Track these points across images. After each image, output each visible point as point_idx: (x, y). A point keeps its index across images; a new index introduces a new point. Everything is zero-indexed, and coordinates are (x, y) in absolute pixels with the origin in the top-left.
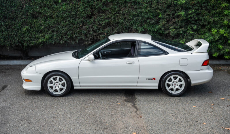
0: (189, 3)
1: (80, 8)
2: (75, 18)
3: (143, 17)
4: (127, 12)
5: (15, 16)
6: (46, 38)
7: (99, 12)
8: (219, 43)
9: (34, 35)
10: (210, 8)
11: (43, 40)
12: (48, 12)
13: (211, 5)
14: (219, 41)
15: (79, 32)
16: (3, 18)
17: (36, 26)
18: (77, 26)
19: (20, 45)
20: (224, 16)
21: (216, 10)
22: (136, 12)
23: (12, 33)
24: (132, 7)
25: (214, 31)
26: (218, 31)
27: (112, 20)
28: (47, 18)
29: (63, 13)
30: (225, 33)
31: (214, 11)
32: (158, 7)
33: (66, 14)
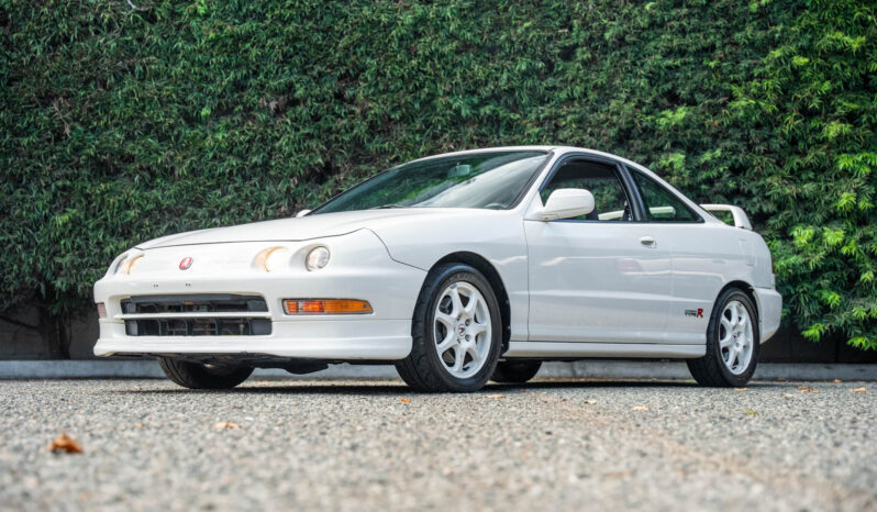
0: (702, 126)
1: (283, 141)
2: (262, 178)
5: (28, 169)
7: (355, 160)
8: (825, 282)
9: (98, 243)
10: (782, 147)
12: (157, 152)
13: (783, 134)
14: (826, 275)
17: (108, 208)
19: (39, 288)
20: (837, 179)
21: (804, 154)
23: (11, 237)
25: (802, 235)
26: (818, 238)
28: (151, 177)
29: (215, 157)
30: (844, 241)
31: (797, 160)
32: (583, 140)
33: (225, 164)
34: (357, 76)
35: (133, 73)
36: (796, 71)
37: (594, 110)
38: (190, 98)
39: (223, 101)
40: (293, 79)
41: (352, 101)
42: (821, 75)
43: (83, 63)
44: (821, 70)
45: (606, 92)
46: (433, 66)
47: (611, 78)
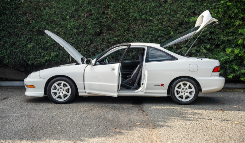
1: (88, 25)
2: (83, 35)
3: (154, 35)
4: (137, 29)
5: (20, 33)
6: (52, 56)
7: (108, 30)
8: (234, 63)
9: (39, 52)
10: (223, 26)
11: (48, 58)
12: (55, 28)
13: (224, 24)
14: (234, 61)
15: (86, 50)
16: (8, 35)
17: (42, 43)
18: (85, 44)
19: (24, 63)
20: (238, 35)
21: (230, 28)
22: (147, 30)
23: (17, 51)
24: (142, 25)
25: (229, 51)
26: (233, 51)
27: (121, 37)
29: (70, 29)
30: (240, 52)
31: (228, 30)
32: (169, 25)
33: (73, 31)
34: (108, 7)
35: (48, 7)
36: (228, 6)
37: (173, 17)
38: (63, 13)
39: (72, 14)
40: (91, 8)
41: (107, 14)
42: (235, 7)
43: (34, 4)
44: (235, 6)
45: (176, 12)
46: (129, 5)
47: (177, 8)
